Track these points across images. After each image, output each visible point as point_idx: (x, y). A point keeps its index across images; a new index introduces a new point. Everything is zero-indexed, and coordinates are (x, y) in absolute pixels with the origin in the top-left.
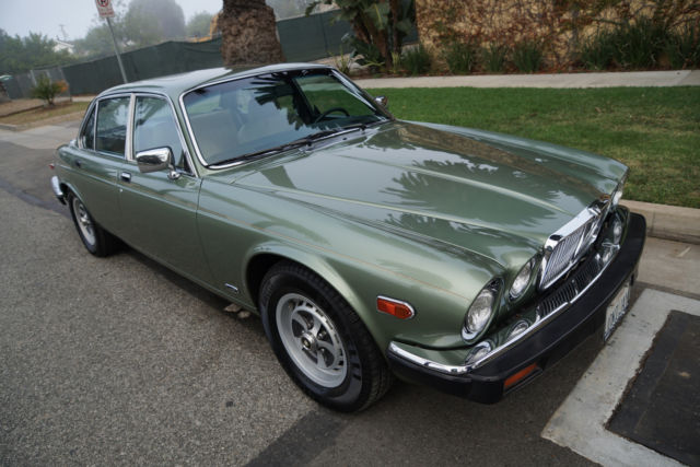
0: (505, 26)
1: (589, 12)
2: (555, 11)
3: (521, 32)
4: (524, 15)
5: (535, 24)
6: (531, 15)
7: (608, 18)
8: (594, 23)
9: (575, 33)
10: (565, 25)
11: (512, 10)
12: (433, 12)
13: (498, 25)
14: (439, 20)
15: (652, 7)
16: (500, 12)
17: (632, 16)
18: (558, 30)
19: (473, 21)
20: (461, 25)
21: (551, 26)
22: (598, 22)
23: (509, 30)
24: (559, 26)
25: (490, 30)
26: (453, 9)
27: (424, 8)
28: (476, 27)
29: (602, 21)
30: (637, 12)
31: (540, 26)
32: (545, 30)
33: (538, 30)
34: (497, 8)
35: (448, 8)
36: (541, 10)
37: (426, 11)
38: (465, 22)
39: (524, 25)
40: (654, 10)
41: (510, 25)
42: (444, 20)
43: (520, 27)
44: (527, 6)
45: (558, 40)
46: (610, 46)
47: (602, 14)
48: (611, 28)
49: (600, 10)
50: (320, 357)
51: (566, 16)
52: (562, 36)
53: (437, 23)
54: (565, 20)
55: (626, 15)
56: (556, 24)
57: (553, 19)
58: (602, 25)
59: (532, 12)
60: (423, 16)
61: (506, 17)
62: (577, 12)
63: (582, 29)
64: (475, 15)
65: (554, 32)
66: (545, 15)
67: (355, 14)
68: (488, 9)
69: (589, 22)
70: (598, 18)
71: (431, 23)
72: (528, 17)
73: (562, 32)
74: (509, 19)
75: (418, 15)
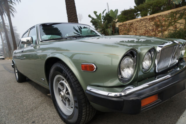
0: (143, 33)
1: (165, 28)
2: (156, 28)
3: (147, 34)
4: (148, 30)
5: (151, 32)
6: (149, 29)
7: (171, 29)
8: (167, 30)
9: (162, 34)
10: (159, 32)
11: (144, 29)
12: (123, 30)
13: (141, 32)
14: (125, 32)
15: (183, 26)
16: (141, 29)
17: (177, 28)
18: (157, 33)
19: (134, 32)
20: (131, 33)
21: (155, 32)
22: (168, 30)
23: (144, 34)
24: (157, 32)
25: (139, 34)
26: (129, 29)
27: (121, 30)
28: (135, 33)
29: (169, 30)
30: (179, 27)
31: (152, 32)
32: (154, 33)
33: (152, 33)
34: (140, 28)
35: (127, 29)
36: (152, 28)
37: (122, 30)
38: (132, 32)
39: (148, 32)
40: (184, 26)
41: (144, 32)
42: (126, 32)
43: (147, 33)
44: (148, 27)
45: (157, 35)
46: (172, 36)
47: (169, 28)
48: (172, 32)
49: (168, 27)
50: (67, 103)
51: (159, 29)
52: (159, 34)
53: (125, 33)
54: (159, 30)
55: (176, 28)
56: (157, 31)
57: (156, 30)
58: (169, 31)
59: (150, 29)
60: (121, 31)
61: (143, 30)
62: (162, 28)
63: (164, 32)
64: (135, 30)
65: (156, 33)
66: (153, 29)
67: (103, 31)
68: (138, 29)
69: (165, 30)
70: (168, 29)
71: (123, 33)
72: (149, 30)
73: (159, 33)
74: (144, 31)
75: (120, 31)
